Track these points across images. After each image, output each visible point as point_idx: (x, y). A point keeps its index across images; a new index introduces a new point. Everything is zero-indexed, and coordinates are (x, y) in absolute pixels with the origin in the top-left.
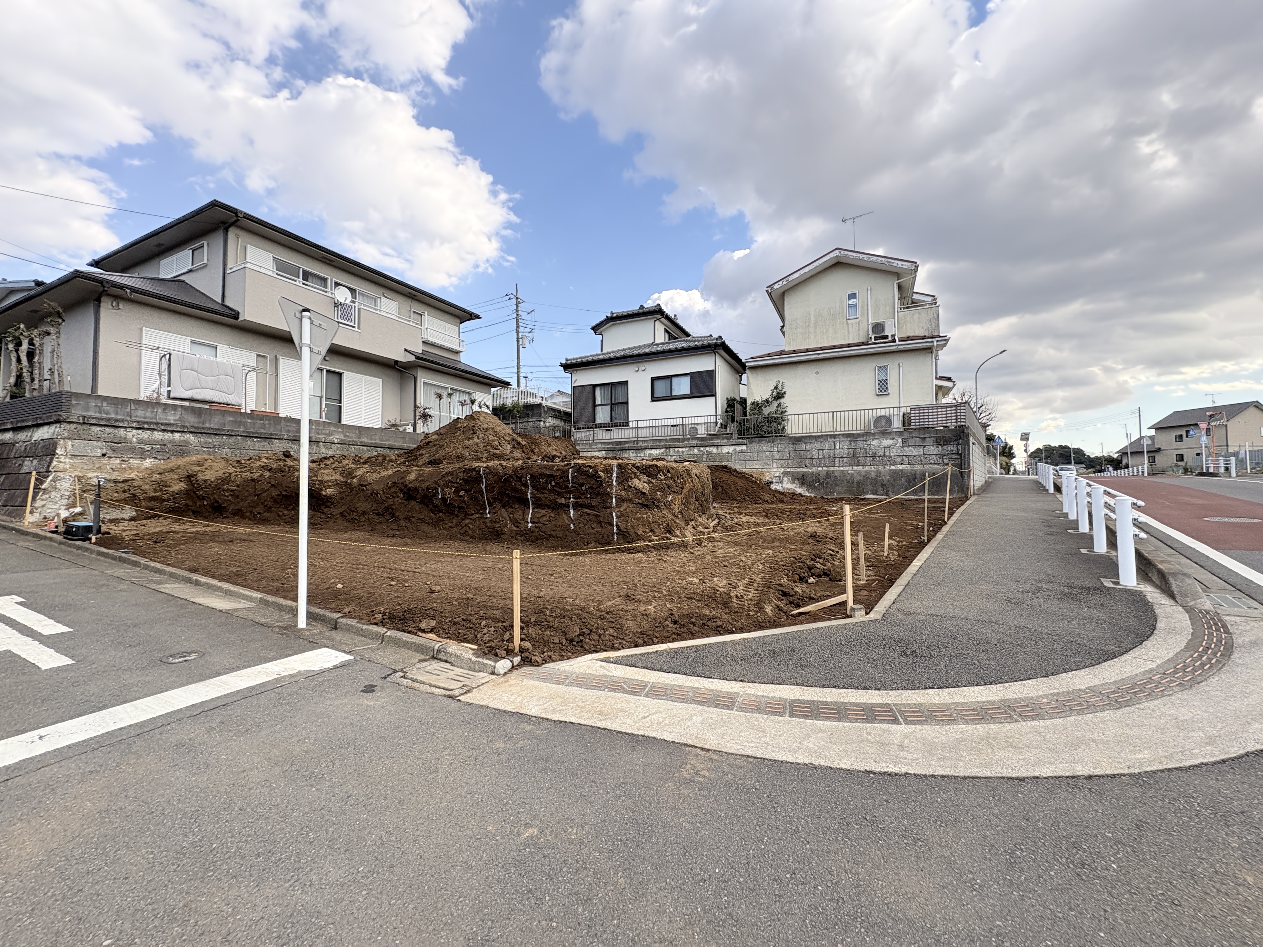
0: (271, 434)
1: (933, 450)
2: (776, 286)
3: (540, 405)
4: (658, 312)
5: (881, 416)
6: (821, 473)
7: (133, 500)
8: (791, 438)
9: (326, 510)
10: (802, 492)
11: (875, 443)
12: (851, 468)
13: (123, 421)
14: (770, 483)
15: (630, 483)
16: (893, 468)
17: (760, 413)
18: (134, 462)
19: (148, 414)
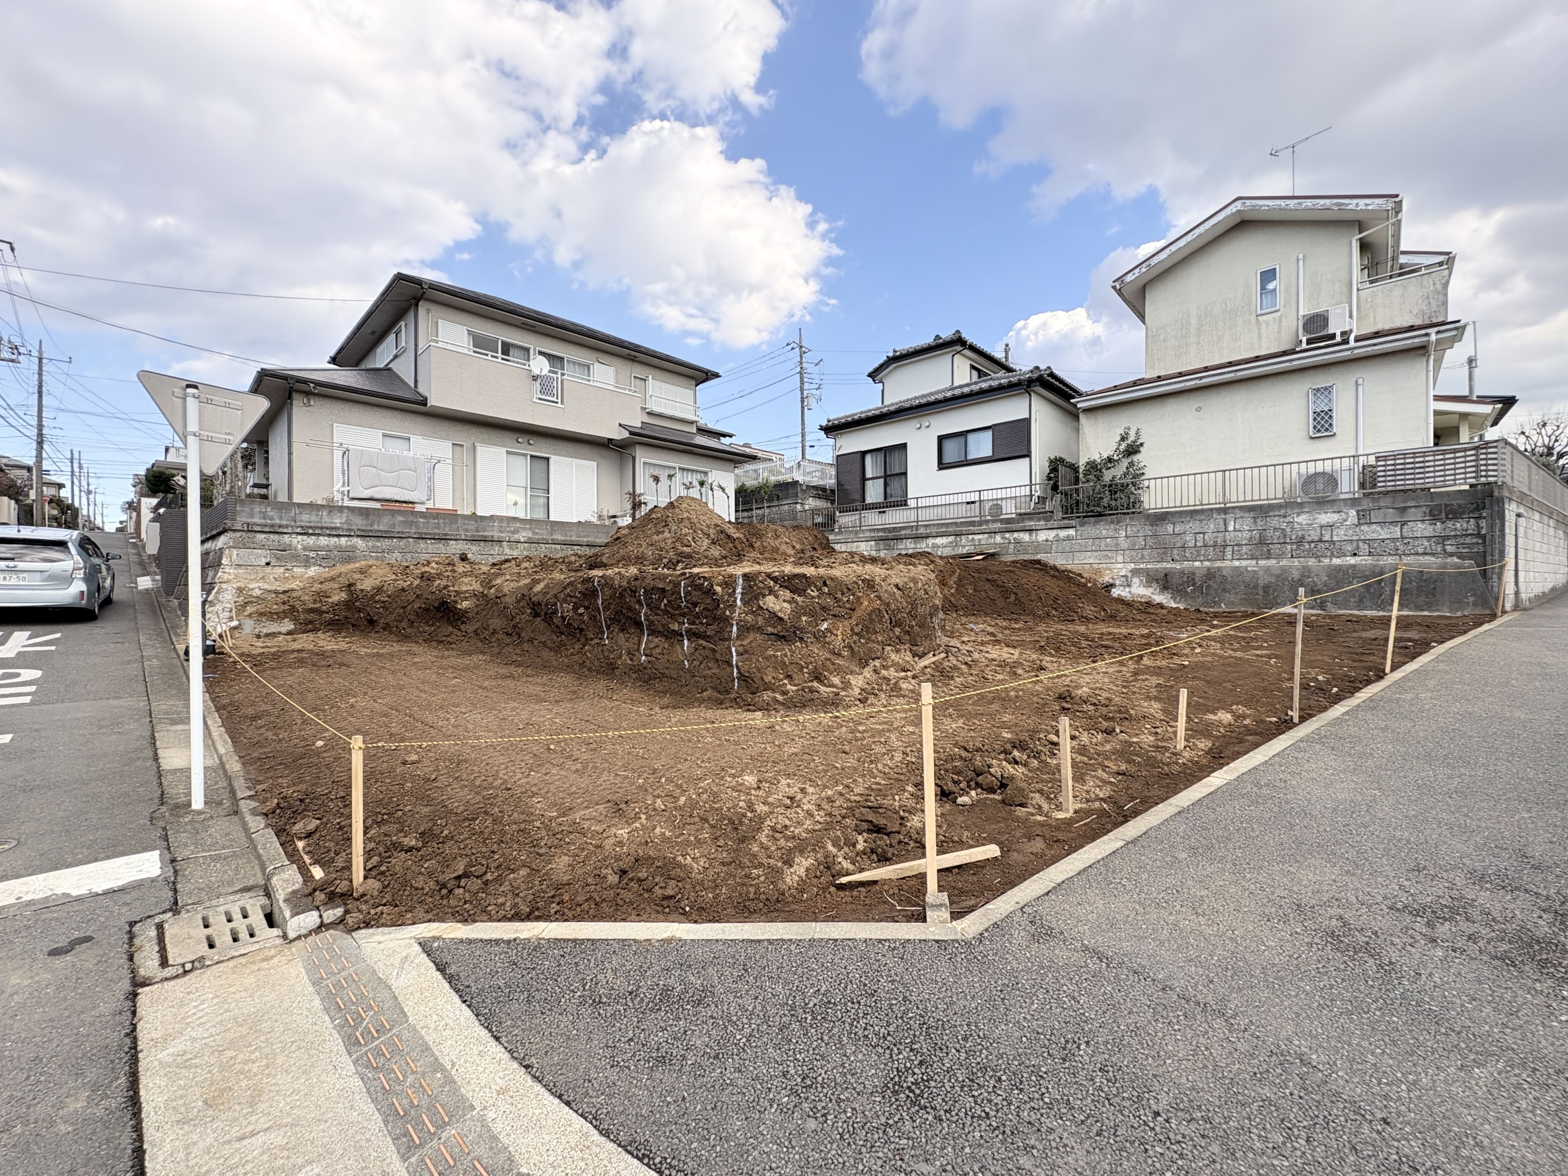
0: (446, 535)
1: (1423, 528)
2: (1129, 278)
3: (795, 483)
4: (958, 342)
5: (1316, 474)
6: (1197, 572)
7: (291, 612)
8: (1149, 515)
9: (462, 627)
10: (1164, 601)
11: (1303, 519)
12: (1254, 562)
13: (287, 527)
14: (1110, 586)
15: (761, 603)
16: (1336, 561)
17: (1099, 478)
18: (298, 571)
19: (313, 518)
